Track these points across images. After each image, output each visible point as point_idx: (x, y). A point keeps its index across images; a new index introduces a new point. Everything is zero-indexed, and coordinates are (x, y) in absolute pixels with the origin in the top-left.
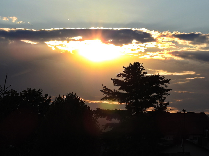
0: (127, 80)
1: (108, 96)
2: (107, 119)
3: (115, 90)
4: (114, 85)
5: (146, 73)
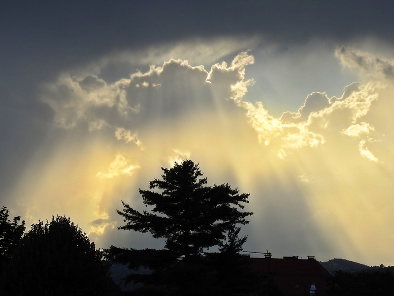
0: (168, 193)
4: (145, 203)
5: (204, 181)
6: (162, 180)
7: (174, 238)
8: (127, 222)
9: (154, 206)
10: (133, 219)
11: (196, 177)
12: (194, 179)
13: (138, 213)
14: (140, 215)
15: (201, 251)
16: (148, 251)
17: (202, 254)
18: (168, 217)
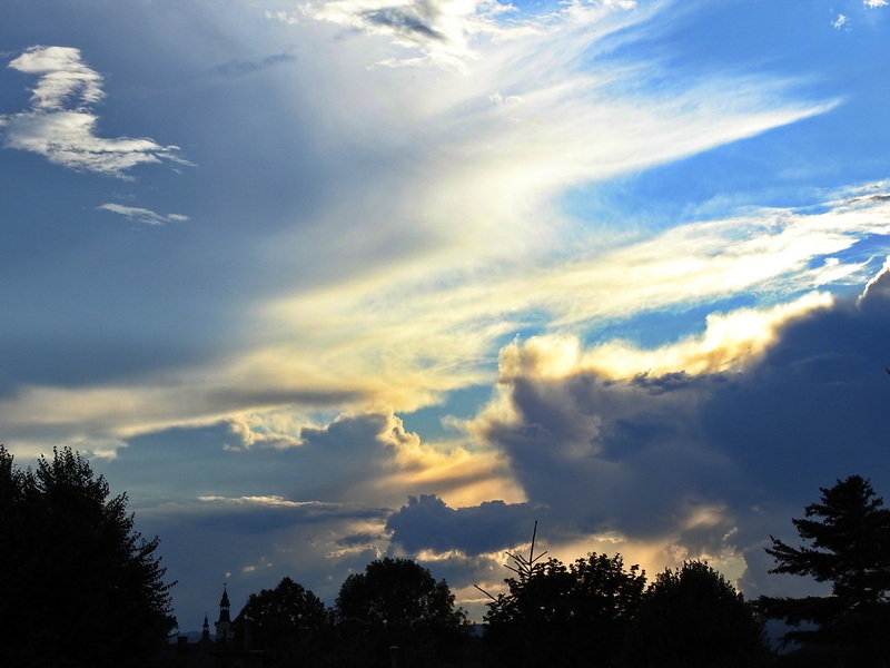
0: (832, 522)
1: (787, 565)
2: (788, 623)
3: (803, 549)
4: (801, 536)
5: (878, 502)
6: (821, 504)
7: (844, 581)
8: (780, 563)
9: (815, 540)
10: (787, 558)
11: (867, 497)
12: (864, 501)
13: (792, 551)
14: (796, 552)
15: (882, 595)
16: (810, 599)
17: (884, 599)
18: (833, 553)
